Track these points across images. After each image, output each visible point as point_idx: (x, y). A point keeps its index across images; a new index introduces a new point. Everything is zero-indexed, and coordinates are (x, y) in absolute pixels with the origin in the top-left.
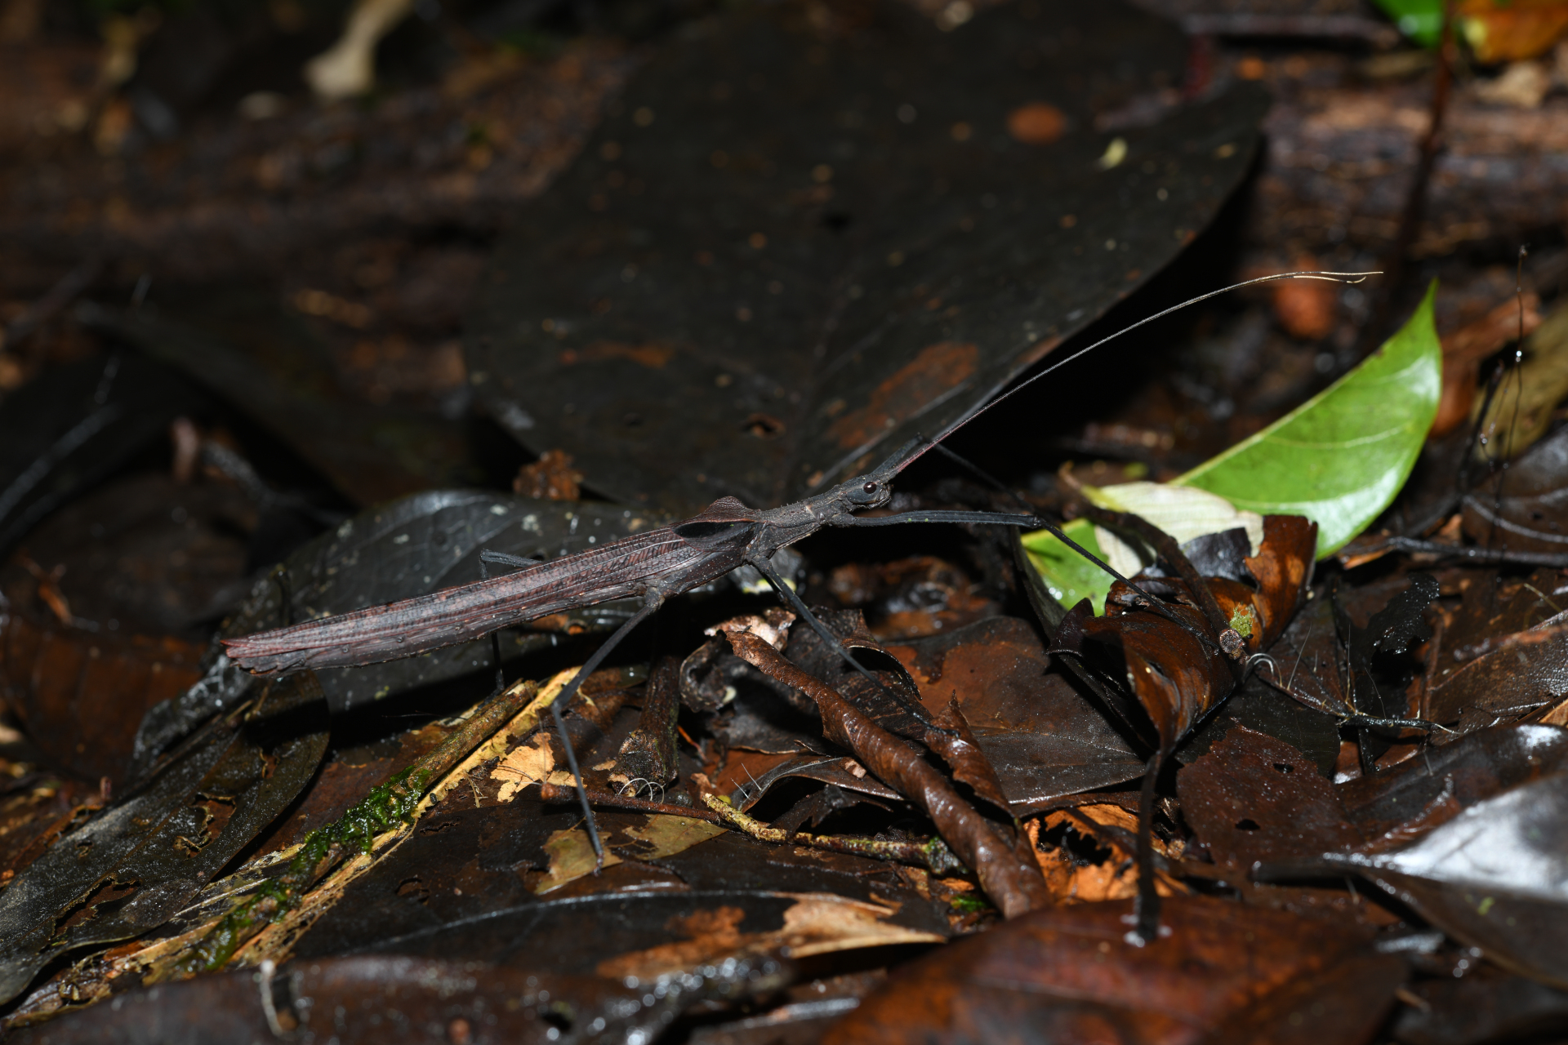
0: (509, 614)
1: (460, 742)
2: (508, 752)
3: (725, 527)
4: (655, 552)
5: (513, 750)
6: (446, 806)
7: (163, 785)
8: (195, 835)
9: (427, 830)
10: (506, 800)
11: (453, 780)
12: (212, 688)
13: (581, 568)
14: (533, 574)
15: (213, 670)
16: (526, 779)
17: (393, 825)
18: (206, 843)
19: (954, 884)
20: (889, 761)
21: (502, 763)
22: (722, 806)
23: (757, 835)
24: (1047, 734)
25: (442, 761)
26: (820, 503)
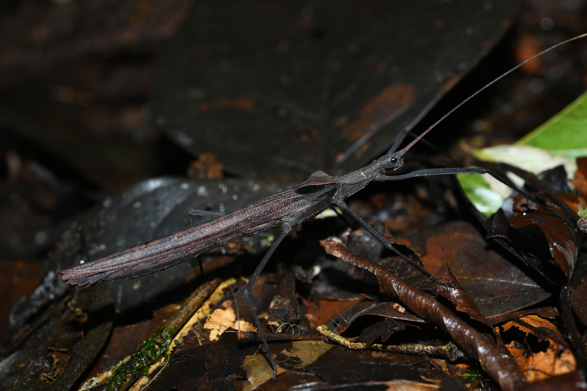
0: (211, 243)
1: (187, 311)
2: (211, 313)
3: (322, 187)
4: (286, 203)
5: (213, 312)
6: (183, 346)
7: (29, 344)
8: (50, 371)
9: (175, 360)
10: (214, 340)
11: (185, 331)
12: (48, 289)
13: (248, 216)
14: (222, 221)
15: (47, 279)
16: (224, 327)
17: (158, 359)
18: (57, 376)
19: (461, 366)
20: (420, 303)
21: (209, 319)
22: (328, 332)
23: (349, 347)
24: (491, 280)
25: (179, 322)
26: (369, 170)
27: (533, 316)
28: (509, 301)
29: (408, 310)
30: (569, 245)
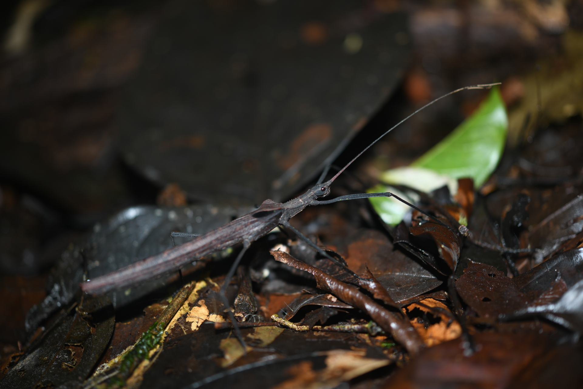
0: (192, 257)
1: (173, 309)
2: (190, 310)
3: (271, 212)
4: (246, 225)
5: (192, 309)
6: (172, 336)
7: (47, 341)
8: (69, 361)
9: (168, 346)
10: (195, 330)
11: (172, 324)
12: (55, 299)
13: (218, 236)
15: (53, 291)
16: (201, 320)
17: (155, 347)
18: (76, 364)
19: (380, 338)
20: (348, 294)
21: (189, 315)
22: (280, 319)
23: (296, 329)
24: (398, 274)
25: (167, 318)
26: (305, 198)
27: (429, 299)
28: (412, 289)
29: (338, 299)
30: (453, 246)
